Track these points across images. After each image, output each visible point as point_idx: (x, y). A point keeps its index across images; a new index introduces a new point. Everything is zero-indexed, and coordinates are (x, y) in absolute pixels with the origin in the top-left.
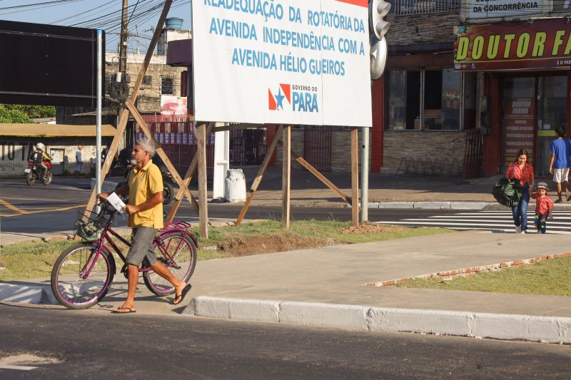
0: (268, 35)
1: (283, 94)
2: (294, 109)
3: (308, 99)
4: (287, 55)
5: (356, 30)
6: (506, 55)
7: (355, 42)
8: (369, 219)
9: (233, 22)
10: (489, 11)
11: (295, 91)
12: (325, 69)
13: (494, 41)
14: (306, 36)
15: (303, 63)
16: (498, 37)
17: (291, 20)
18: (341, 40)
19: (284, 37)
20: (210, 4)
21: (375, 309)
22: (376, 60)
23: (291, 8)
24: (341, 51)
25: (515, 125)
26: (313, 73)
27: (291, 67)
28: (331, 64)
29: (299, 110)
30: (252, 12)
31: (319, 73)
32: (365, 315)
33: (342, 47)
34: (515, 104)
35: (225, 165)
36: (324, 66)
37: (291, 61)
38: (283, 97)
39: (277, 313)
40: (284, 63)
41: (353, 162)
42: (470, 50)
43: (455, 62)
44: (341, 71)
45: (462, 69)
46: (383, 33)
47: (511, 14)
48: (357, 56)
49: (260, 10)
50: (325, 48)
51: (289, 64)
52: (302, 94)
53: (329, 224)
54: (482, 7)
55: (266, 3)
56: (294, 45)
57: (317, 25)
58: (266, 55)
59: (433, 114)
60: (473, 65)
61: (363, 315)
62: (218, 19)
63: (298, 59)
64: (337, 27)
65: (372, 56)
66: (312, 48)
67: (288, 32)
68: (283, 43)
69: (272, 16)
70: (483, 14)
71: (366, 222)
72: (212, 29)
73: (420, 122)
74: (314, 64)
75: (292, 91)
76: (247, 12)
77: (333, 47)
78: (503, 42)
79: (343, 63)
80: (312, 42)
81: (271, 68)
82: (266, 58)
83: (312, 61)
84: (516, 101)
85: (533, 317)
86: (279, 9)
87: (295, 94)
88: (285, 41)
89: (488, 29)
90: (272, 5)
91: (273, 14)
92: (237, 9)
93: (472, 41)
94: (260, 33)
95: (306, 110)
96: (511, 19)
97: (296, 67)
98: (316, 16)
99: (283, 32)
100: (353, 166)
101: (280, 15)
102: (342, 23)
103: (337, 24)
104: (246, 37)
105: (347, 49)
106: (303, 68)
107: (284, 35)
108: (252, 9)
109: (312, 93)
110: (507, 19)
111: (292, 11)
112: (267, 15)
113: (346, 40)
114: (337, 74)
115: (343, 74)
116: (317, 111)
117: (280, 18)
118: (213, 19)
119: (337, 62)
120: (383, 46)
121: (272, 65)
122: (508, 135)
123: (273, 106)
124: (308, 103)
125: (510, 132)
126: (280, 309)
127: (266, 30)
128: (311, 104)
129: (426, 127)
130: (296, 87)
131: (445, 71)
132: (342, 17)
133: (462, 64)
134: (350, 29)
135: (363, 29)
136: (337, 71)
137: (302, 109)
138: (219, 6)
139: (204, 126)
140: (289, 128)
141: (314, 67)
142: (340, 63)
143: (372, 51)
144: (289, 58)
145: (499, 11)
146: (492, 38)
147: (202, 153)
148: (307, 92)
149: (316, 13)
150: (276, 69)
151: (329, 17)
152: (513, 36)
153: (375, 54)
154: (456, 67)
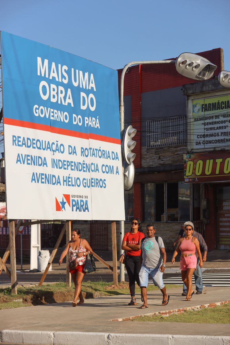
0: (55, 163)
1: (65, 201)
2: (73, 211)
3: (82, 204)
4: (68, 176)
5: (113, 159)
6: (217, 172)
7: (113, 166)
8: (125, 280)
9: (31, 156)
10: (205, 144)
11: (73, 198)
12: (93, 184)
13: (209, 163)
14: (80, 163)
15: (78, 180)
16: (212, 161)
17: (70, 154)
18: (103, 165)
19: (65, 165)
20: (16, 145)
21: (112, 334)
22: (128, 178)
23: (70, 146)
24: (104, 172)
25: (225, 217)
26: (85, 187)
27: (70, 183)
28: (97, 181)
29: (76, 211)
30: (44, 149)
31: (89, 187)
32: (106, 338)
33: (104, 170)
34: (224, 204)
35: (38, 247)
36: (92, 182)
37: (70, 180)
38: (66, 202)
39: (52, 339)
40: (66, 181)
41: (113, 243)
42: (194, 169)
43: (185, 177)
44: (104, 185)
45: (189, 182)
46: (132, 160)
47: (219, 146)
48: (114, 175)
49: (49, 148)
50: (93, 171)
51: (69, 181)
52: (78, 200)
53: (98, 284)
54: (201, 142)
55: (53, 143)
56: (72, 169)
57: (87, 156)
58: (54, 176)
59: (173, 211)
60: (196, 179)
61: (105, 338)
62: (22, 155)
63: (75, 178)
64: (100, 157)
65: (125, 175)
66: (84, 171)
67: (68, 162)
68: (65, 169)
69: (57, 151)
70: (201, 146)
71: (123, 282)
72: (18, 161)
73: (164, 217)
74: (86, 181)
75: (71, 199)
76: (41, 149)
77: (98, 170)
78: (215, 164)
79: (105, 180)
80: (84, 167)
81: (57, 185)
82: (54, 178)
83: (84, 179)
84: (225, 202)
85: (208, 337)
86: (62, 147)
87: (73, 200)
88: (66, 167)
89: (205, 156)
90: (57, 145)
91: (58, 150)
92: (34, 148)
93: (195, 164)
94: (49, 162)
95: (81, 211)
96: (219, 149)
97: (74, 184)
98: (86, 151)
99: (64, 161)
100: (113, 246)
101: (62, 151)
102: (104, 154)
103: (100, 156)
104: (40, 165)
105: (107, 171)
106: (79, 184)
107: (65, 163)
108: (44, 147)
109: (84, 200)
110: (217, 149)
111: (70, 148)
112: (54, 151)
113: (107, 166)
114: (101, 187)
115: (105, 187)
116: (88, 211)
117: (62, 152)
118: (19, 154)
119: (101, 180)
120: (132, 168)
121: (58, 182)
122: (221, 224)
123: (58, 208)
124: (82, 206)
125: (222, 222)
126: (54, 336)
127: (53, 161)
128: (84, 207)
129: (169, 220)
130: (74, 196)
131: (180, 183)
132: (103, 151)
133: (189, 179)
134: (109, 158)
135: (118, 158)
136: (101, 185)
137: (78, 210)
138: (22, 146)
139: (14, 222)
140: (70, 222)
141: (85, 183)
142: (103, 180)
143: (125, 171)
144: (69, 178)
145: (212, 144)
146: (208, 161)
147: (13, 240)
148: (82, 199)
149: (86, 149)
150: (60, 185)
151: (95, 151)
152: (221, 160)
153: (127, 174)
154: (186, 180)
